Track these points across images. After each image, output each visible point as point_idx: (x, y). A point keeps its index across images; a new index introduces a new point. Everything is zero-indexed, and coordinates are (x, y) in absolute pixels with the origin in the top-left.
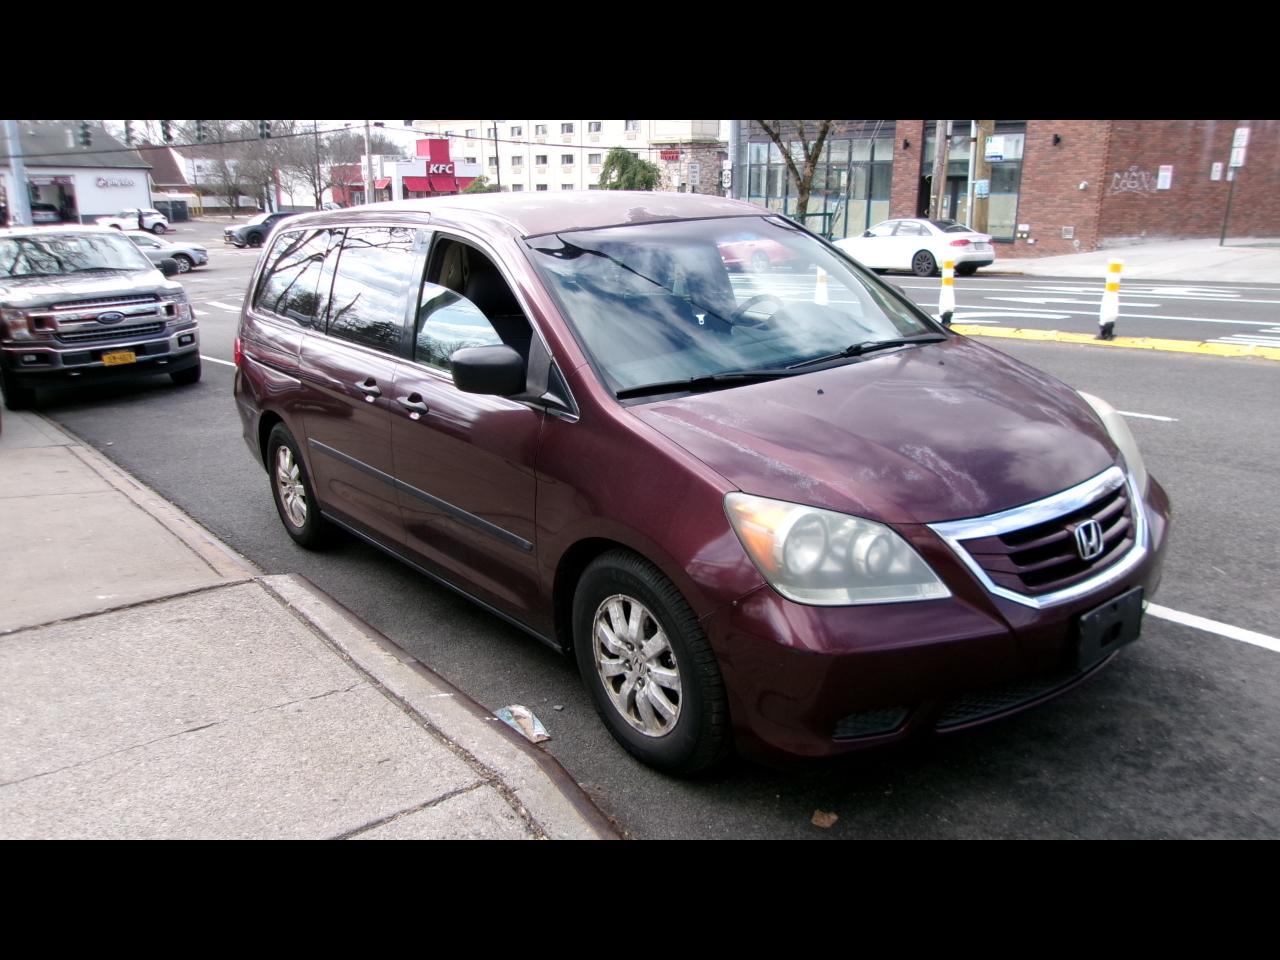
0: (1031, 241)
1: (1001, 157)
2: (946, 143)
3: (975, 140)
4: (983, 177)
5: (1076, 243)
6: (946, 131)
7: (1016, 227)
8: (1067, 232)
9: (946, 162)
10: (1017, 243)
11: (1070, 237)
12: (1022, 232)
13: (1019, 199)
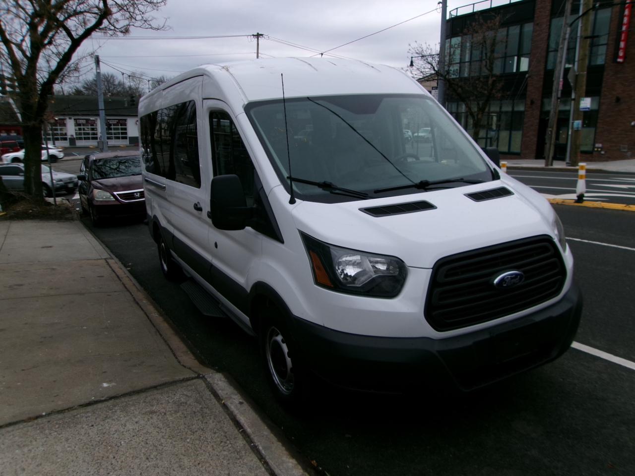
0: (603, 152)
1: (588, 108)
2: (558, 101)
3: (574, 99)
4: (577, 119)
5: (629, 154)
6: (557, 95)
7: (594, 145)
8: (625, 148)
9: (557, 111)
10: (594, 153)
11: (626, 150)
12: (598, 148)
13: (596, 130)
